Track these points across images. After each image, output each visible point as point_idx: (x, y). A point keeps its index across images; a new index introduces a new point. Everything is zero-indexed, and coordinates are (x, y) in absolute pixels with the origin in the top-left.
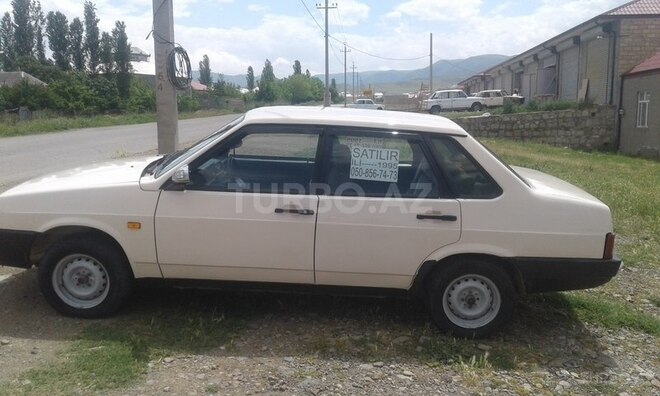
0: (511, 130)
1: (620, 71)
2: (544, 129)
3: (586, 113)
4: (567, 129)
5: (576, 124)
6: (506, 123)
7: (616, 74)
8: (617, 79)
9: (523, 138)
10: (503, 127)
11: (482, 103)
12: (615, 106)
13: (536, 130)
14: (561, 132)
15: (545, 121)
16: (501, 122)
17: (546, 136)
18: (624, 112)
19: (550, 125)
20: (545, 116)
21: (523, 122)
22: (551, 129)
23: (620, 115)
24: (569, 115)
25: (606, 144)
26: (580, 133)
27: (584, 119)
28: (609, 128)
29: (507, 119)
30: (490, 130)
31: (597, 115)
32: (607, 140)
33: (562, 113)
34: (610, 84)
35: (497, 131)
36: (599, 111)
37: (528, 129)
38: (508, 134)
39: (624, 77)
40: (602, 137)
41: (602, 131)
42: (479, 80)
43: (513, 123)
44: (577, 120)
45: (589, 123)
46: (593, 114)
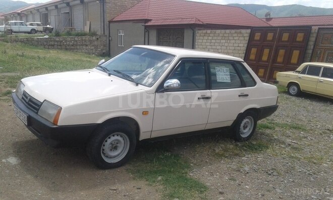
0: (60, 45)
1: (108, 19)
2: (76, 45)
3: (94, 38)
4: (87, 46)
5: (91, 44)
6: (57, 41)
7: (105, 20)
8: (107, 23)
9: (66, 49)
10: (56, 43)
11: (36, 29)
12: (106, 36)
13: (72, 45)
14: (84, 47)
15: (76, 41)
16: (55, 41)
17: (77, 49)
18: (112, 38)
19: (79, 43)
20: (76, 39)
21: (66, 41)
22: (80, 45)
23: (109, 40)
24: (87, 39)
25: (104, 53)
26: (93, 48)
27: (94, 41)
28: (105, 46)
29: (57, 39)
30: (49, 45)
31: (99, 39)
32: (104, 51)
33: (84, 38)
34: (102, 25)
35: (53, 45)
36: (100, 38)
37: (69, 45)
38: (59, 47)
39: (110, 22)
40: (102, 50)
41: (102, 47)
42: (17, 15)
43: (61, 41)
44: (91, 41)
45: (96, 43)
46: (97, 39)
